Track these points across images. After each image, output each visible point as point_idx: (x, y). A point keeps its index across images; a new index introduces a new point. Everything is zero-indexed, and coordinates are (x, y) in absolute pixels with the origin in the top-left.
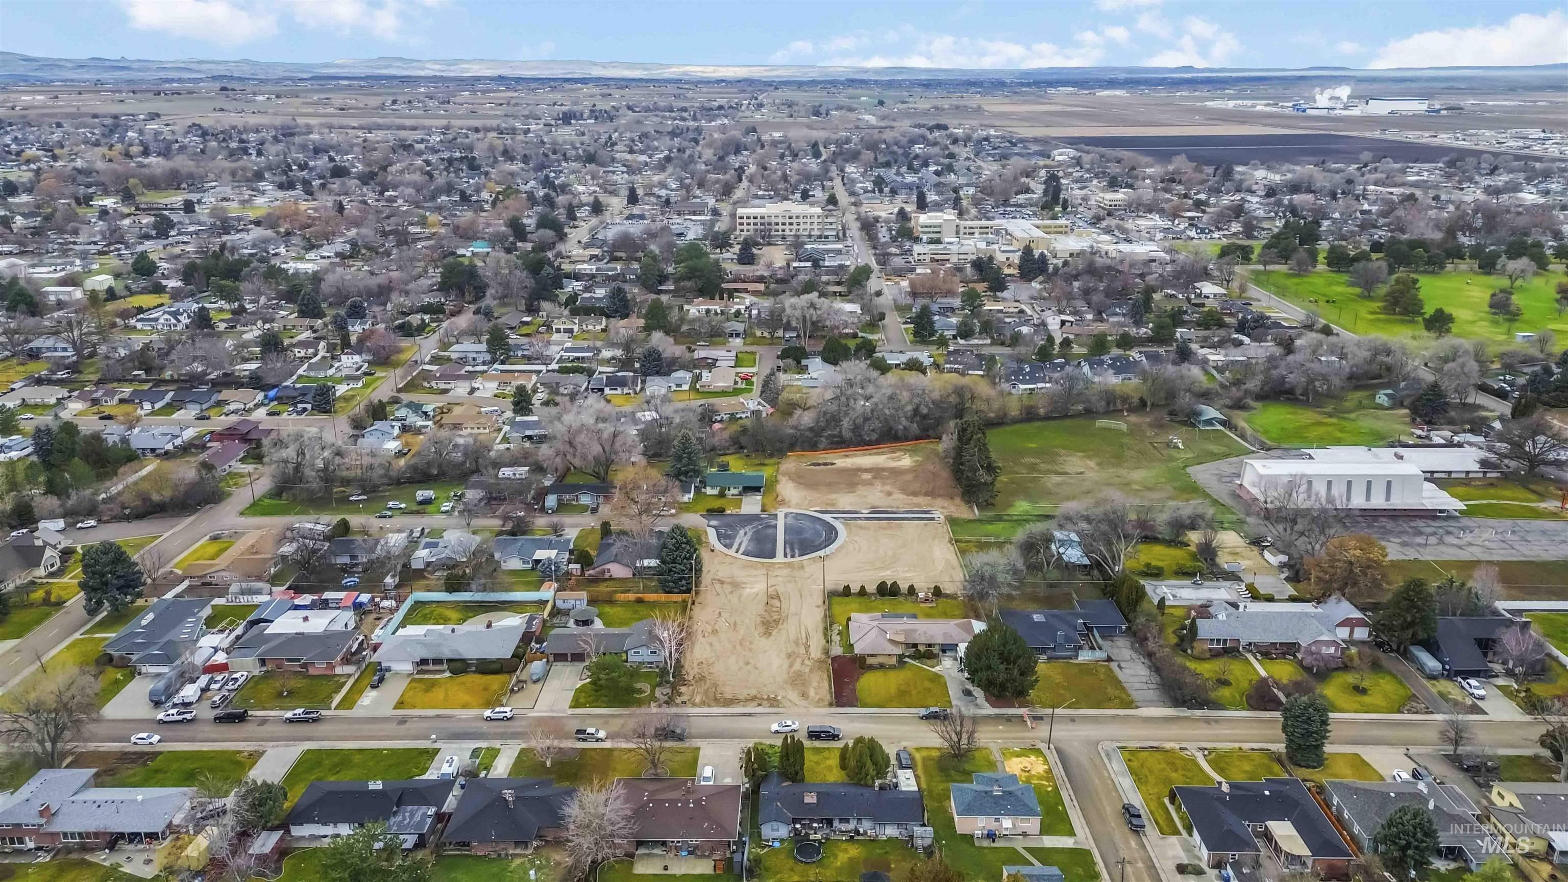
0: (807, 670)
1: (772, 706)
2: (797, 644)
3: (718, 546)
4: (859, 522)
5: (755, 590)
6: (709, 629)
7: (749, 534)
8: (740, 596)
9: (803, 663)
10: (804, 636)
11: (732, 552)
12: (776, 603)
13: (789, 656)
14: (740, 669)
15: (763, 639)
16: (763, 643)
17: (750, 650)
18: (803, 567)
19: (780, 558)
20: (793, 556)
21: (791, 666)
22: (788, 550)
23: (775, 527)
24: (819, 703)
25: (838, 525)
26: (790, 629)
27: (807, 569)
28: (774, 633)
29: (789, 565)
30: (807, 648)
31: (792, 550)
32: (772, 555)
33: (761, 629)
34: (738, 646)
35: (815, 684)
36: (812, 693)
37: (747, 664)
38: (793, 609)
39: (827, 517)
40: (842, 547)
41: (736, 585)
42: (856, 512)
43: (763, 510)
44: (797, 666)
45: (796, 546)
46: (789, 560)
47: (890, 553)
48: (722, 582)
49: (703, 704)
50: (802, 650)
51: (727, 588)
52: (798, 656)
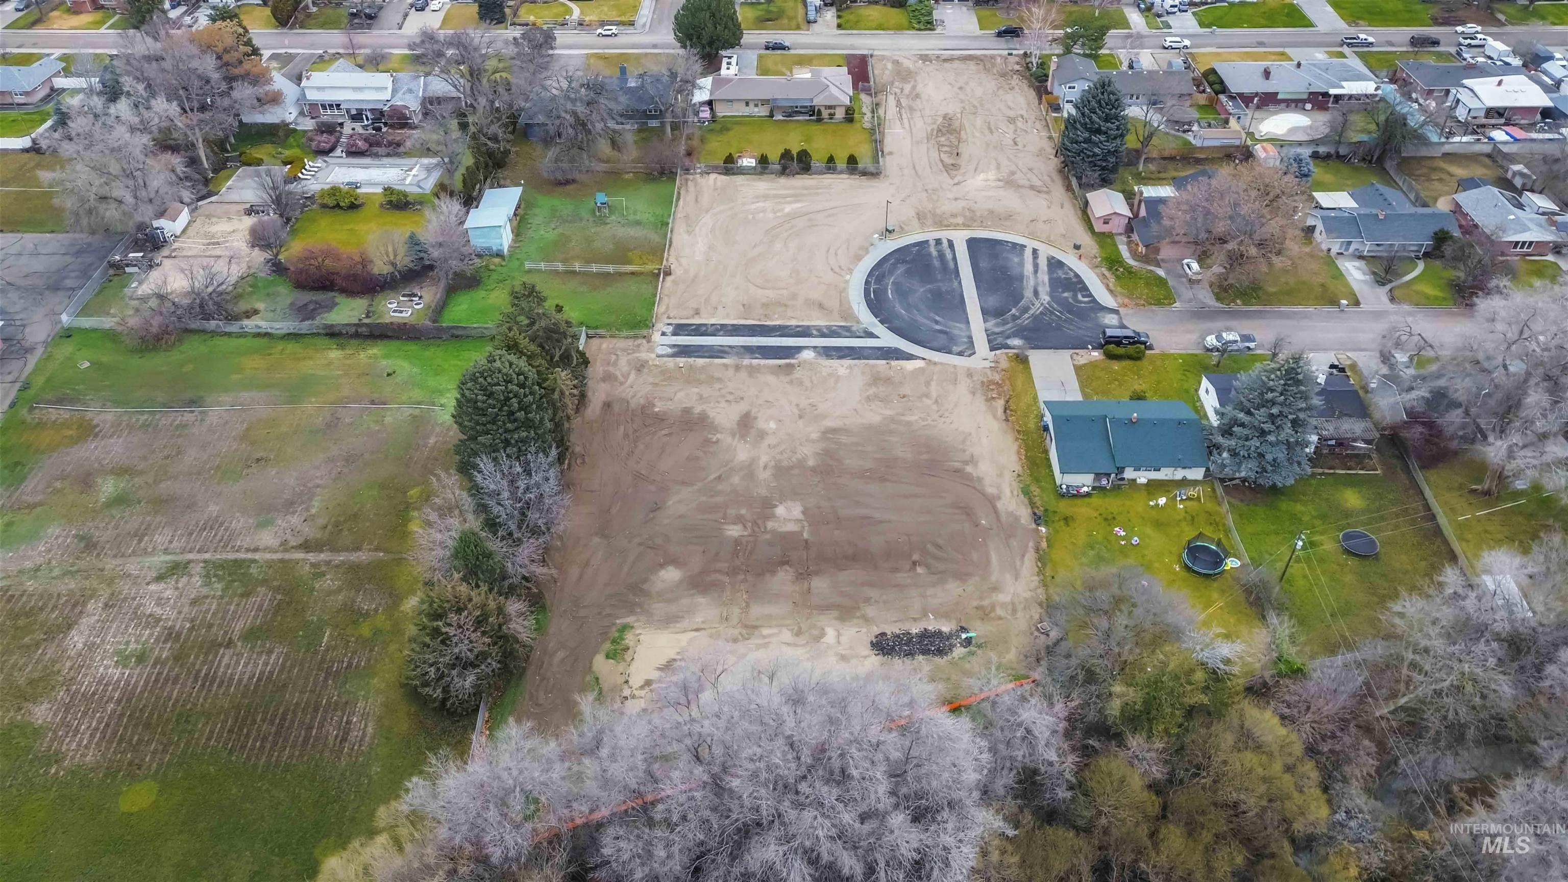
0: (897, 84)
1: (927, 55)
2: (911, 109)
3: (1071, 260)
4: (822, 323)
5: (982, 176)
6: (1020, 124)
7: (1028, 294)
8: (998, 167)
9: (902, 90)
10: (904, 116)
11: (1045, 251)
12: (948, 161)
13: (918, 96)
14: (967, 83)
15: (950, 112)
16: (952, 108)
17: (962, 101)
18: (921, 217)
19: (960, 238)
20: (938, 242)
21: (914, 87)
22: (949, 256)
23: (985, 312)
24: (882, 58)
25: (866, 318)
26: (921, 127)
27: (912, 213)
28: (940, 120)
29: (941, 222)
30: (899, 104)
31: (942, 255)
32: (972, 244)
33: (956, 124)
34: (977, 105)
35: (887, 72)
36: (890, 66)
37: (961, 88)
38: (924, 148)
39: (887, 339)
40: (858, 258)
41: (1009, 183)
42: (827, 352)
43: (1022, 360)
44: (907, 88)
45: (936, 263)
46: (944, 235)
47: (778, 246)
48: (1032, 187)
49: (993, 57)
50: (904, 102)
51: (1020, 178)
52: (908, 96)
